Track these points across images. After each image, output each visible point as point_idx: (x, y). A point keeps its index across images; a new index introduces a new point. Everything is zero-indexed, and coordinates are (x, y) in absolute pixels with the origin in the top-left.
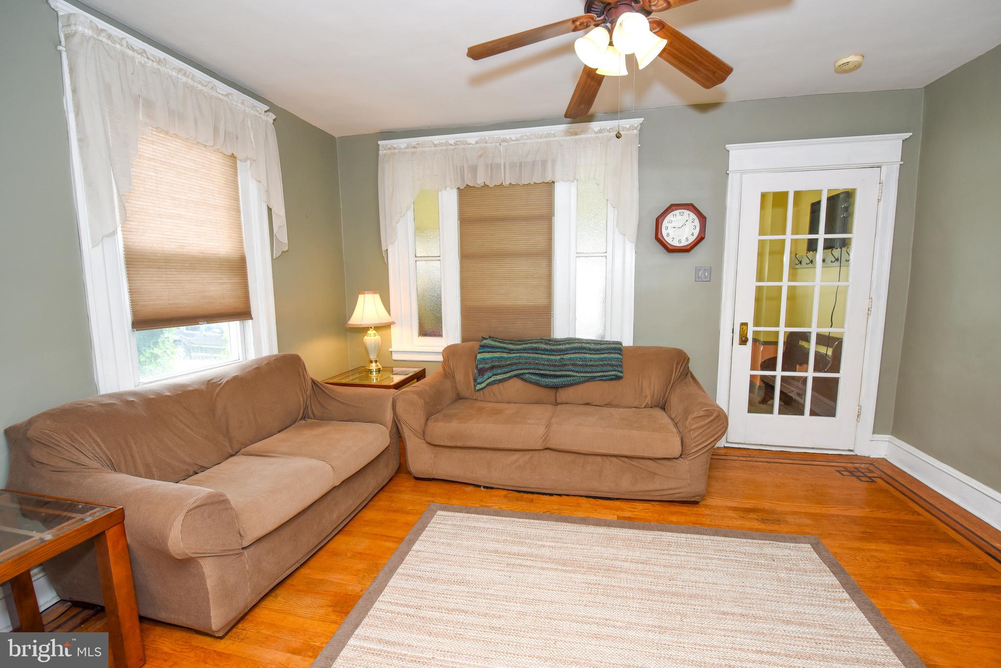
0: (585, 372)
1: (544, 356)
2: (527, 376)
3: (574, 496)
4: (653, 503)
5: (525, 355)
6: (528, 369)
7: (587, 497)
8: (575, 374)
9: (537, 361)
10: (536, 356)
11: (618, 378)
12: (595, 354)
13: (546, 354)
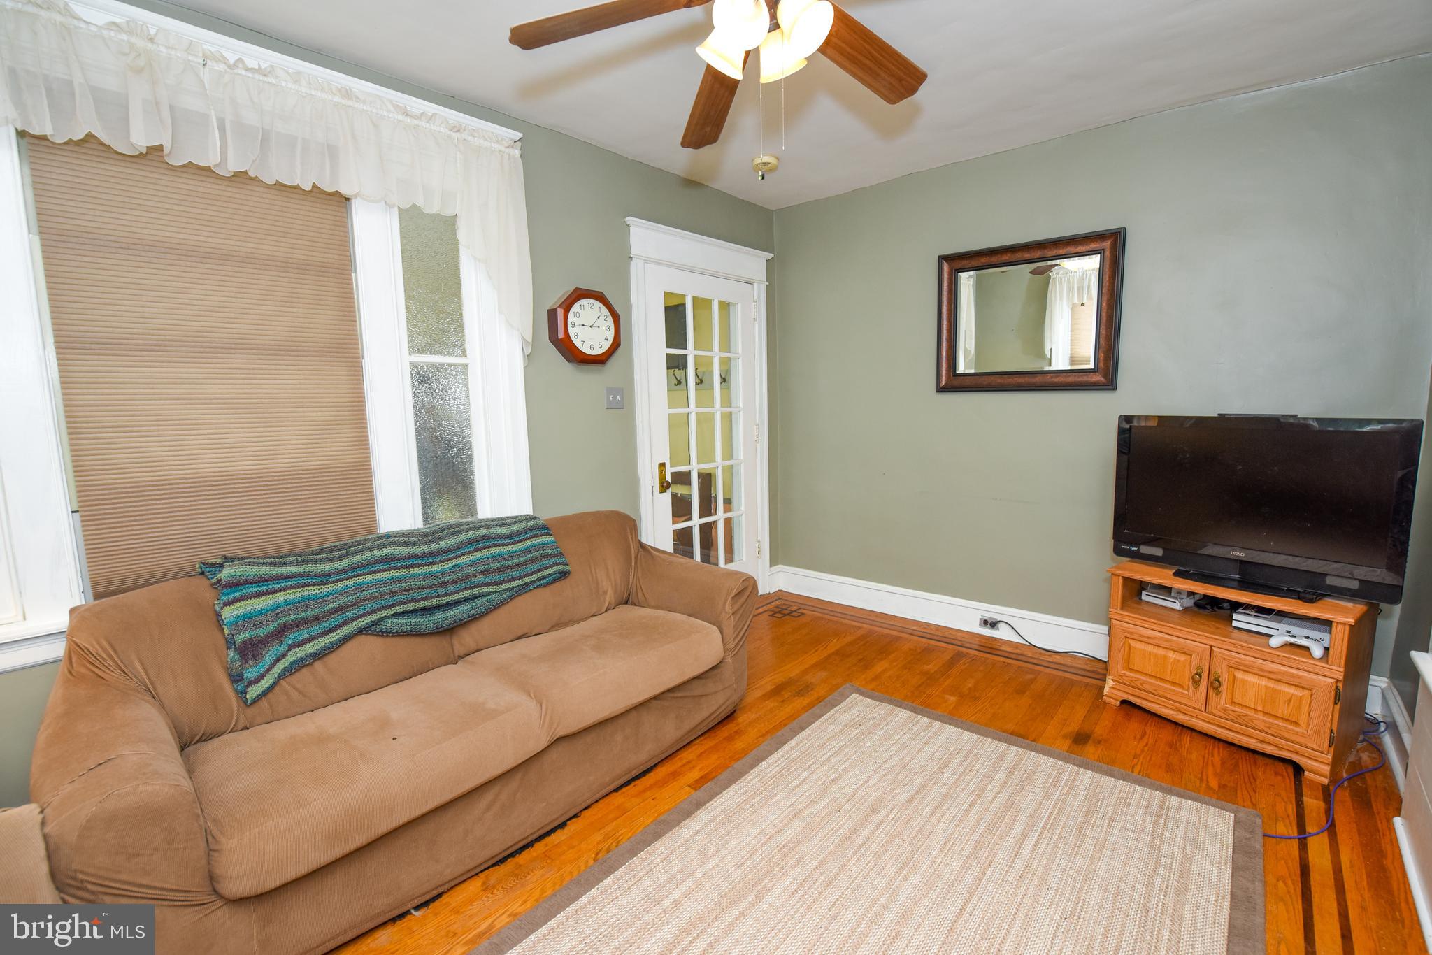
0: (509, 581)
1: (414, 571)
2: (389, 623)
3: (597, 802)
4: (697, 742)
5: (370, 577)
6: (390, 607)
7: (616, 790)
8: (491, 589)
9: (404, 585)
10: (397, 574)
11: (564, 575)
12: (513, 543)
13: (419, 566)
